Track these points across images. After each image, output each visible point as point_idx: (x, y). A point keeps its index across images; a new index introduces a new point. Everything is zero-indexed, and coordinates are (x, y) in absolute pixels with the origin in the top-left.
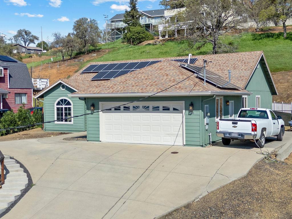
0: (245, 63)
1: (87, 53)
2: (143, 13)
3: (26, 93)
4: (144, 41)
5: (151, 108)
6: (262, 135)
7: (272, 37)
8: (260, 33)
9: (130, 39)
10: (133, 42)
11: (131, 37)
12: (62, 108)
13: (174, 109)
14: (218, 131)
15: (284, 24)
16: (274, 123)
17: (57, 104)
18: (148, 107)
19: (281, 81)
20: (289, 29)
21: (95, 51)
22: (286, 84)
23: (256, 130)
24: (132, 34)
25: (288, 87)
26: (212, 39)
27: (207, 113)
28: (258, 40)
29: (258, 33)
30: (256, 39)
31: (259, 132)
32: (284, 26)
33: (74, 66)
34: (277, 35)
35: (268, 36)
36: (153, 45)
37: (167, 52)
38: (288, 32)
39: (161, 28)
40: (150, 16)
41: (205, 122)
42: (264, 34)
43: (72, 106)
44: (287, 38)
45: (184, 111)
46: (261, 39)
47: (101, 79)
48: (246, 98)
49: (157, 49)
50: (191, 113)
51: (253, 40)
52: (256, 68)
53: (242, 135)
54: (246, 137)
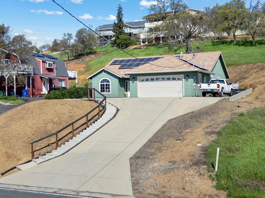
0: (211, 58)
1: (86, 55)
2: (125, 24)
3: (64, 80)
4: (130, 46)
5: (166, 79)
6: (222, 91)
7: (226, 43)
8: (217, 41)
9: (119, 44)
10: (122, 46)
11: (120, 43)
12: (104, 85)
13: (178, 79)
14: (201, 89)
15: (234, 34)
16: (228, 86)
17: (101, 83)
18: (164, 78)
19: (232, 72)
20: (238, 38)
21: (92, 53)
22: (235, 74)
23: (219, 87)
24: (120, 41)
25: (237, 75)
26: (185, 44)
27: (195, 81)
28: (216, 46)
29: (215, 41)
30: (214, 45)
31: (220, 89)
32: (234, 36)
33: (81, 64)
34: (230, 42)
35: (223, 43)
36: (139, 48)
37: (151, 54)
38: (237, 40)
39: (142, 36)
40: (131, 26)
41: (194, 85)
42: (220, 41)
43: (110, 83)
44: (236, 44)
45: (184, 79)
46: (218, 45)
47: (125, 68)
48: (212, 77)
49: (143, 51)
50: (187, 80)
51: (212, 46)
52: (217, 61)
53: (212, 90)
54: (214, 91)
